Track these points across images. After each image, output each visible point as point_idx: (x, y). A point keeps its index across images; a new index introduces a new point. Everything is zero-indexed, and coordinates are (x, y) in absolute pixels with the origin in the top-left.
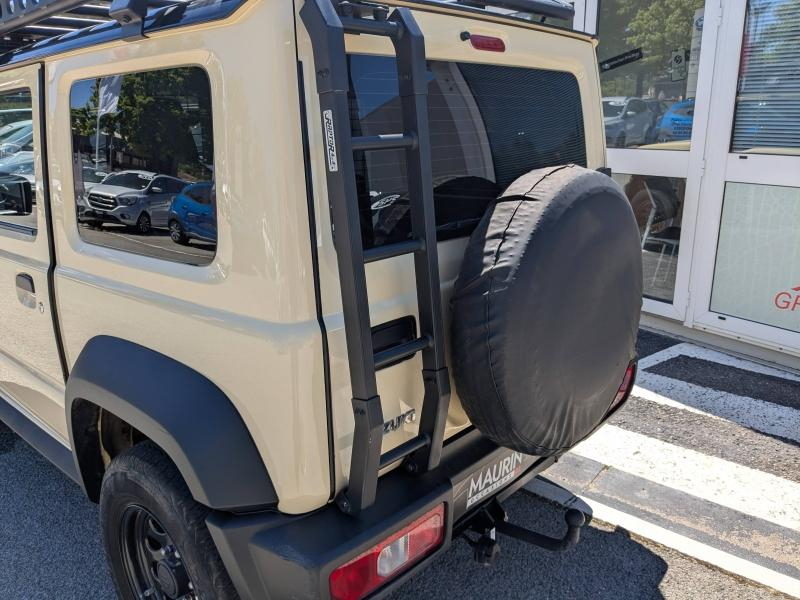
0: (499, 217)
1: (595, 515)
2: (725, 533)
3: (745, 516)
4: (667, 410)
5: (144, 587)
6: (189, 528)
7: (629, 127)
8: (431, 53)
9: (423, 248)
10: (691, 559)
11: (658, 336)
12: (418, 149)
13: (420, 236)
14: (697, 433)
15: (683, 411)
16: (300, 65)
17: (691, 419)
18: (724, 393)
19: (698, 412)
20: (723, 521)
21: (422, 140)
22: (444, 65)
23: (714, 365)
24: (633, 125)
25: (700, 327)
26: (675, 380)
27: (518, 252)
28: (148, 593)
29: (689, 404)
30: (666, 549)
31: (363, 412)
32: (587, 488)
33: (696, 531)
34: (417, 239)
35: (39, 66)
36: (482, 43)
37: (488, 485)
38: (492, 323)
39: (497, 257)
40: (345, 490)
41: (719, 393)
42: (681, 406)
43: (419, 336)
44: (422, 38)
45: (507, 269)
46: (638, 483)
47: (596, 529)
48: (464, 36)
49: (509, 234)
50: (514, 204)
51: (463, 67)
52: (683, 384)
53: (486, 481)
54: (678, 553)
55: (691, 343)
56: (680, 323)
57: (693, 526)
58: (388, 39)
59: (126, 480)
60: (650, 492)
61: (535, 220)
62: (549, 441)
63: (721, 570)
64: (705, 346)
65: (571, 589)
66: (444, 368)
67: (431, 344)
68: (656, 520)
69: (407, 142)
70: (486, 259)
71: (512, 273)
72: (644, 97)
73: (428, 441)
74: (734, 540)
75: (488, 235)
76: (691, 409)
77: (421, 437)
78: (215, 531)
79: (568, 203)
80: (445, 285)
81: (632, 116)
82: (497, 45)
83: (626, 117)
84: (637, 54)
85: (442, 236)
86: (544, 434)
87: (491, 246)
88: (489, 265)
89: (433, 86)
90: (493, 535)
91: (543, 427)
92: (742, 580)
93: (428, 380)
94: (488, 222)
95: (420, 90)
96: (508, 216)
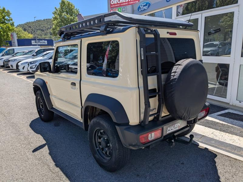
0: (174, 69)
1: (200, 145)
2: (233, 151)
3: (239, 147)
4: (222, 124)
5: (97, 148)
6: (110, 130)
7: (220, 50)
8: (161, 36)
9: (159, 74)
10: (223, 155)
11: (222, 107)
12: (158, 55)
13: (158, 72)
14: (230, 130)
15: (227, 125)
16: (137, 40)
17: (229, 127)
18: (239, 121)
19: (231, 125)
20: (233, 148)
21: (159, 53)
22: (164, 39)
23: (238, 115)
24: (221, 50)
25: (234, 104)
26: (226, 118)
27: (178, 75)
28: (98, 149)
29: (229, 123)
30: (217, 152)
31: (146, 104)
32: (198, 140)
33: (225, 150)
34: (157, 72)
35: (81, 40)
36: (171, 34)
37: (172, 129)
38: (173, 89)
39: (174, 76)
40: (142, 121)
41: (238, 121)
42: (226, 124)
43: (157, 91)
44: (159, 35)
45: (176, 78)
46: (212, 139)
47: (200, 148)
48: (168, 33)
49: (176, 72)
50: (177, 66)
51: (169, 39)
52: (228, 119)
53: (171, 128)
54: (220, 153)
55: (232, 109)
56: (228, 104)
57: (226, 149)
58: (153, 35)
59: (97, 122)
60: (215, 141)
61: (182, 69)
62: (185, 116)
63: (231, 157)
64: (235, 110)
65: (192, 159)
66: (162, 99)
67: (160, 93)
68: (216, 147)
69: (156, 54)
70: (171, 77)
71: (177, 79)
72: (227, 41)
73: (159, 114)
74: (236, 152)
75: (172, 72)
76: (229, 125)
77: (158, 113)
78: (117, 127)
79: (189, 66)
80: (163, 83)
81: (221, 47)
82: (175, 34)
83: (219, 47)
84: (219, 30)
85: (163, 73)
86: (184, 114)
87: (172, 74)
88: (172, 78)
89: (161, 43)
90: (173, 141)
91: (183, 112)
92: (236, 159)
93: (159, 101)
94: (172, 70)
95: (159, 44)
96: (176, 68)
